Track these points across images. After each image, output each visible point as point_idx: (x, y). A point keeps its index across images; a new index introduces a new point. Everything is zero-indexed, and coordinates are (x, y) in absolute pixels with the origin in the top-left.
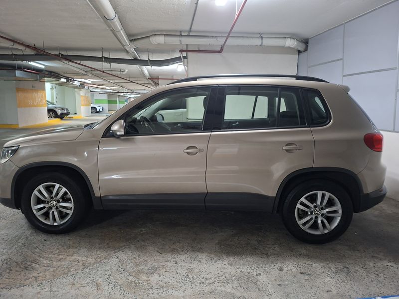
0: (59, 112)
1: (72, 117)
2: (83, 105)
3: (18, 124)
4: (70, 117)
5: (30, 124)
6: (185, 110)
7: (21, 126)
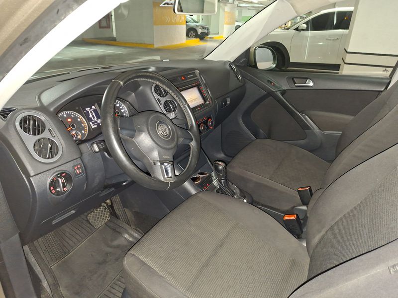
0: (200, 31)
1: (213, 38)
2: (227, 24)
3: (153, 44)
4: (211, 38)
5: (167, 44)
6: (346, 31)
7: (156, 46)
